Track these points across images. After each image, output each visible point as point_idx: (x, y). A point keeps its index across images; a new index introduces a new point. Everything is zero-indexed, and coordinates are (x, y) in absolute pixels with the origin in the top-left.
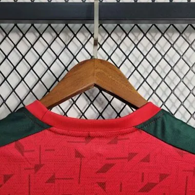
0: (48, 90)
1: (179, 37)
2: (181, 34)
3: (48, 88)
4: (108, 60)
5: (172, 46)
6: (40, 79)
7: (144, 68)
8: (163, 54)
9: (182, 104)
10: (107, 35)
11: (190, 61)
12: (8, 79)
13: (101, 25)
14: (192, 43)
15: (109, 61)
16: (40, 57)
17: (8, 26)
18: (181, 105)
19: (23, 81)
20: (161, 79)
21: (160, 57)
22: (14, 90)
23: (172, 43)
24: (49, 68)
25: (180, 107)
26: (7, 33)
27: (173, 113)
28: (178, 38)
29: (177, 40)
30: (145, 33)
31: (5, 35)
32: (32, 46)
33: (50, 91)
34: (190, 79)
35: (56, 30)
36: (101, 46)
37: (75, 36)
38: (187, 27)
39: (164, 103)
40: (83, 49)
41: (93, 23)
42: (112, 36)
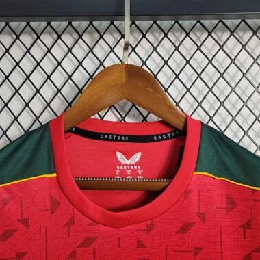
0: (70, 105)
1: (230, 36)
2: (232, 33)
3: (70, 102)
4: (142, 66)
5: (221, 47)
6: (59, 91)
7: (188, 75)
8: (210, 58)
9: (234, 119)
10: (141, 36)
11: (243, 67)
12: (20, 91)
13: (133, 23)
14: (246, 44)
15: (144, 67)
16: (59, 64)
17: (19, 25)
18: (232, 120)
19: (38, 94)
20: (208, 89)
21: (207, 61)
22: (27, 105)
23: (222, 44)
24: (70, 77)
25: (231, 122)
26: (18, 34)
27: (223, 130)
28: (228, 38)
29: (227, 40)
30: (188, 32)
31: (15, 37)
32: (49, 50)
33: (72, 105)
34: (244, 89)
35: (78, 30)
36: (134, 50)
37: (101, 37)
38: (240, 24)
39: (211, 119)
40: (112, 53)
41: (124, 20)
42: (147, 36)
